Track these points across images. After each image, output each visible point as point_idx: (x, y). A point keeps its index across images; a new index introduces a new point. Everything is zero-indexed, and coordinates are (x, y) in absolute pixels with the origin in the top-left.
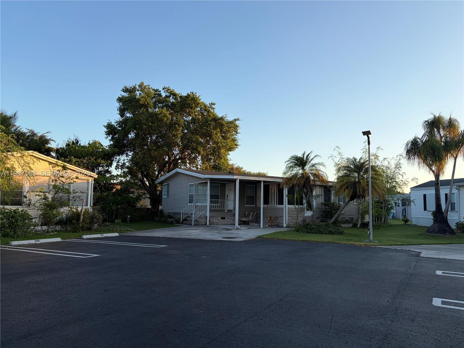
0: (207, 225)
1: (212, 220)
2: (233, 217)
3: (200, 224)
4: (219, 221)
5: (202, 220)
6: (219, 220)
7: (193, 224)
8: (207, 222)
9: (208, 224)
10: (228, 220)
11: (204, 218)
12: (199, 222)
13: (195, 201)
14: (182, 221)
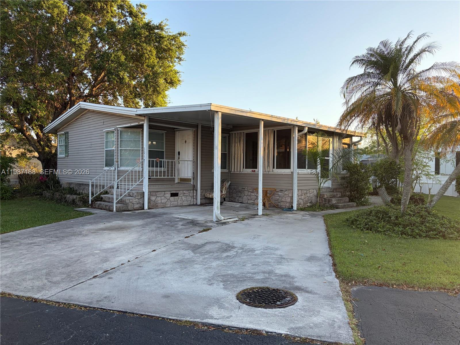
0: (143, 209)
1: (153, 198)
2: (192, 191)
3: (130, 208)
4: (168, 200)
5: (135, 200)
6: (168, 198)
7: (115, 210)
8: (143, 204)
9: (146, 207)
10: (183, 197)
11: (138, 196)
12: (126, 204)
13: (118, 162)
14: (92, 201)
